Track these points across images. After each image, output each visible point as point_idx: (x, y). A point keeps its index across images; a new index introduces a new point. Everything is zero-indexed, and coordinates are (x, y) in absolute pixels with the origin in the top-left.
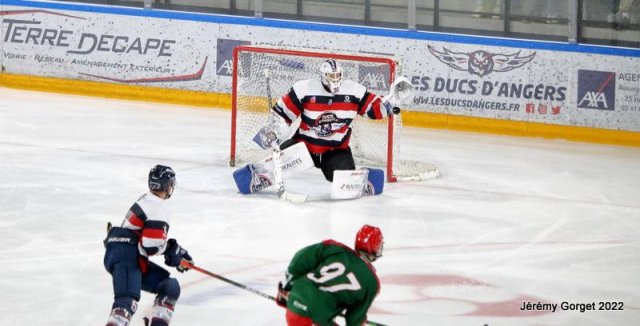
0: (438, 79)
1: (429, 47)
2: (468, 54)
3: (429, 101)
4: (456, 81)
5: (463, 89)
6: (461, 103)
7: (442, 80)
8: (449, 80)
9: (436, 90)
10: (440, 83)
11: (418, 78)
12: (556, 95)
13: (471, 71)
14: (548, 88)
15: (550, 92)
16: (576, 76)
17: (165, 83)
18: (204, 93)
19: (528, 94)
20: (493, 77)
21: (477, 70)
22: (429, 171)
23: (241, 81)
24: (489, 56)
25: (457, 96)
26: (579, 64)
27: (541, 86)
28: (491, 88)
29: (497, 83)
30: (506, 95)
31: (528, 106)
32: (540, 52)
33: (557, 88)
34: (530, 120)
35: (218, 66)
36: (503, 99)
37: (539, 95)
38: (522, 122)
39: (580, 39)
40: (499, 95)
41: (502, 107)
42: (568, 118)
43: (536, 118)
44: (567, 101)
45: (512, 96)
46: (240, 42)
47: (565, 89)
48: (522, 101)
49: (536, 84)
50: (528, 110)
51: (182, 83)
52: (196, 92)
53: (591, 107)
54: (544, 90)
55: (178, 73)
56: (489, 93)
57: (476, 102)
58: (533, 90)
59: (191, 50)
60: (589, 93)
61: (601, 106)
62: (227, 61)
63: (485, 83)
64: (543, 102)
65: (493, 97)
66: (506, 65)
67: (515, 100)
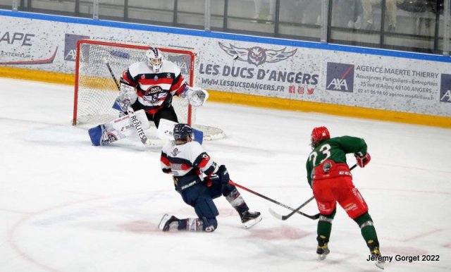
0: (225, 67)
1: (219, 43)
2: (248, 49)
3: (219, 83)
4: (239, 68)
5: (244, 74)
6: (242, 85)
7: (229, 68)
8: (233, 68)
9: (224, 74)
10: (227, 70)
11: (211, 66)
12: (311, 80)
13: (250, 62)
14: (305, 75)
15: (307, 78)
16: (326, 66)
17: (27, 66)
18: (55, 74)
19: (290, 79)
20: (265, 67)
21: (254, 61)
22: (217, 133)
23: (81, 65)
24: (263, 51)
25: (239, 79)
26: (328, 58)
27: (300, 74)
28: (264, 74)
29: (268, 71)
30: (275, 80)
31: (291, 88)
32: (300, 49)
33: (311, 75)
34: (292, 98)
35: (65, 54)
36: (272, 82)
37: (299, 80)
38: (286, 99)
39: (329, 40)
40: (270, 79)
41: (271, 88)
42: (319, 98)
43: (296, 96)
44: (319, 85)
45: (279, 80)
46: (82, 37)
47: (317, 76)
48: (286, 84)
49: (296, 72)
50: (290, 91)
51: (39, 66)
52: (49, 72)
53: (336, 90)
54: (302, 77)
55: (36, 59)
56: (262, 78)
57: (253, 84)
58: (294, 76)
59: (46, 42)
60: (335, 80)
61: (343, 89)
62: (72, 51)
63: (260, 70)
64: (302, 85)
65: (265, 81)
66: (275, 58)
67: (281, 83)
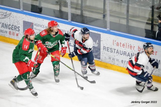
12: (17, 29)
14: (15, 26)
16: (23, 22)
26: (23, 18)
27: (13, 25)
30: (3, 27)
31: (10, 32)
32: (12, 13)
33: (17, 26)
37: (12, 28)
43: (12, 37)
44: (20, 32)
45: (5, 28)
47: (19, 27)
49: (12, 25)
58: (11, 26)
64: (14, 31)
66: (3, 16)
